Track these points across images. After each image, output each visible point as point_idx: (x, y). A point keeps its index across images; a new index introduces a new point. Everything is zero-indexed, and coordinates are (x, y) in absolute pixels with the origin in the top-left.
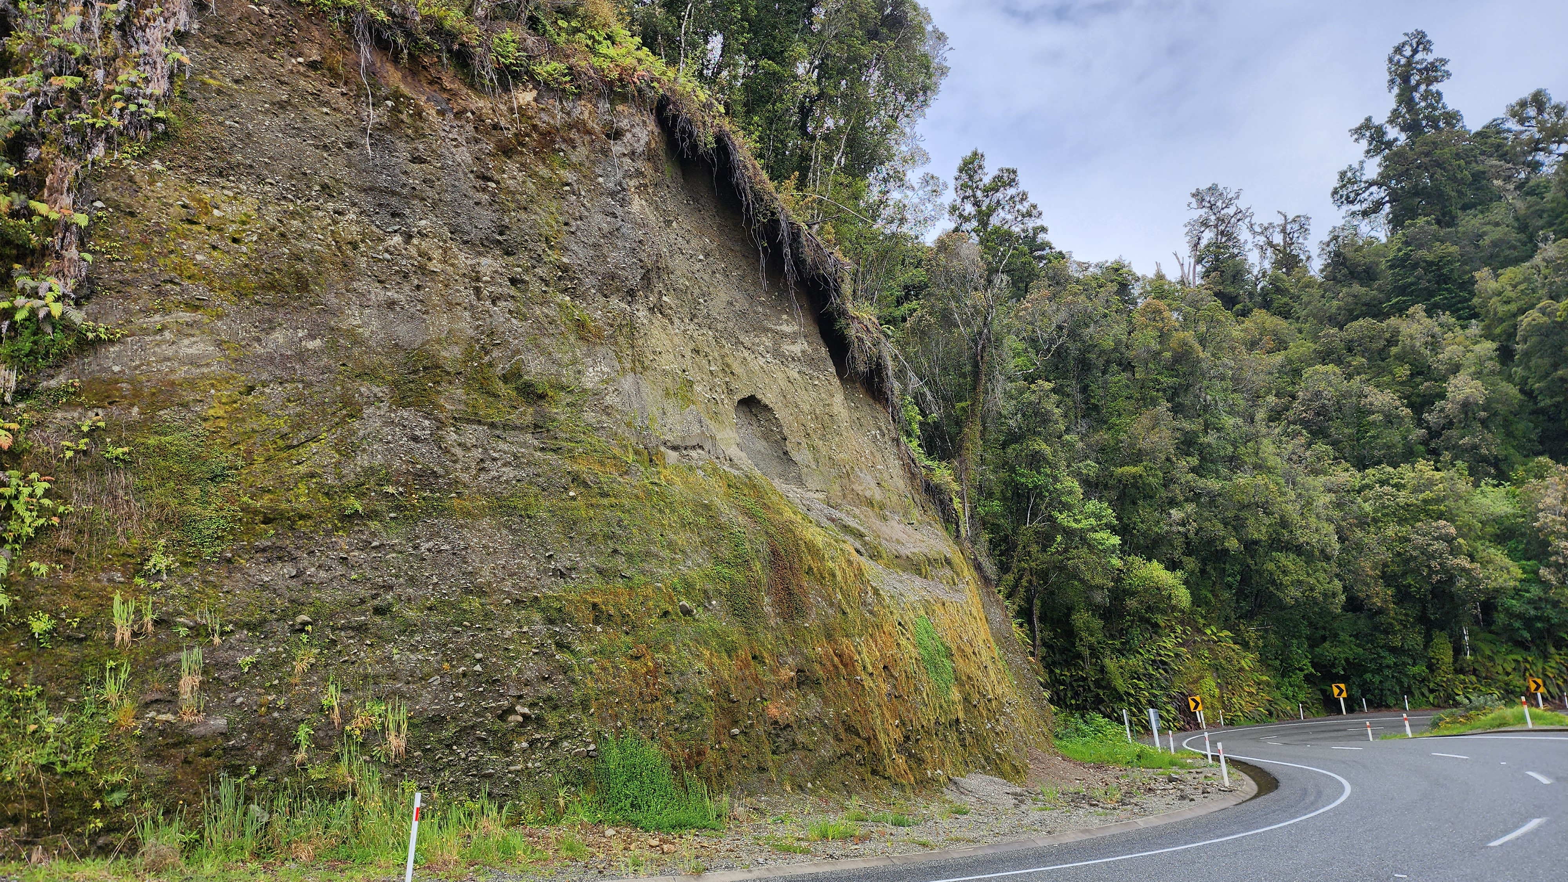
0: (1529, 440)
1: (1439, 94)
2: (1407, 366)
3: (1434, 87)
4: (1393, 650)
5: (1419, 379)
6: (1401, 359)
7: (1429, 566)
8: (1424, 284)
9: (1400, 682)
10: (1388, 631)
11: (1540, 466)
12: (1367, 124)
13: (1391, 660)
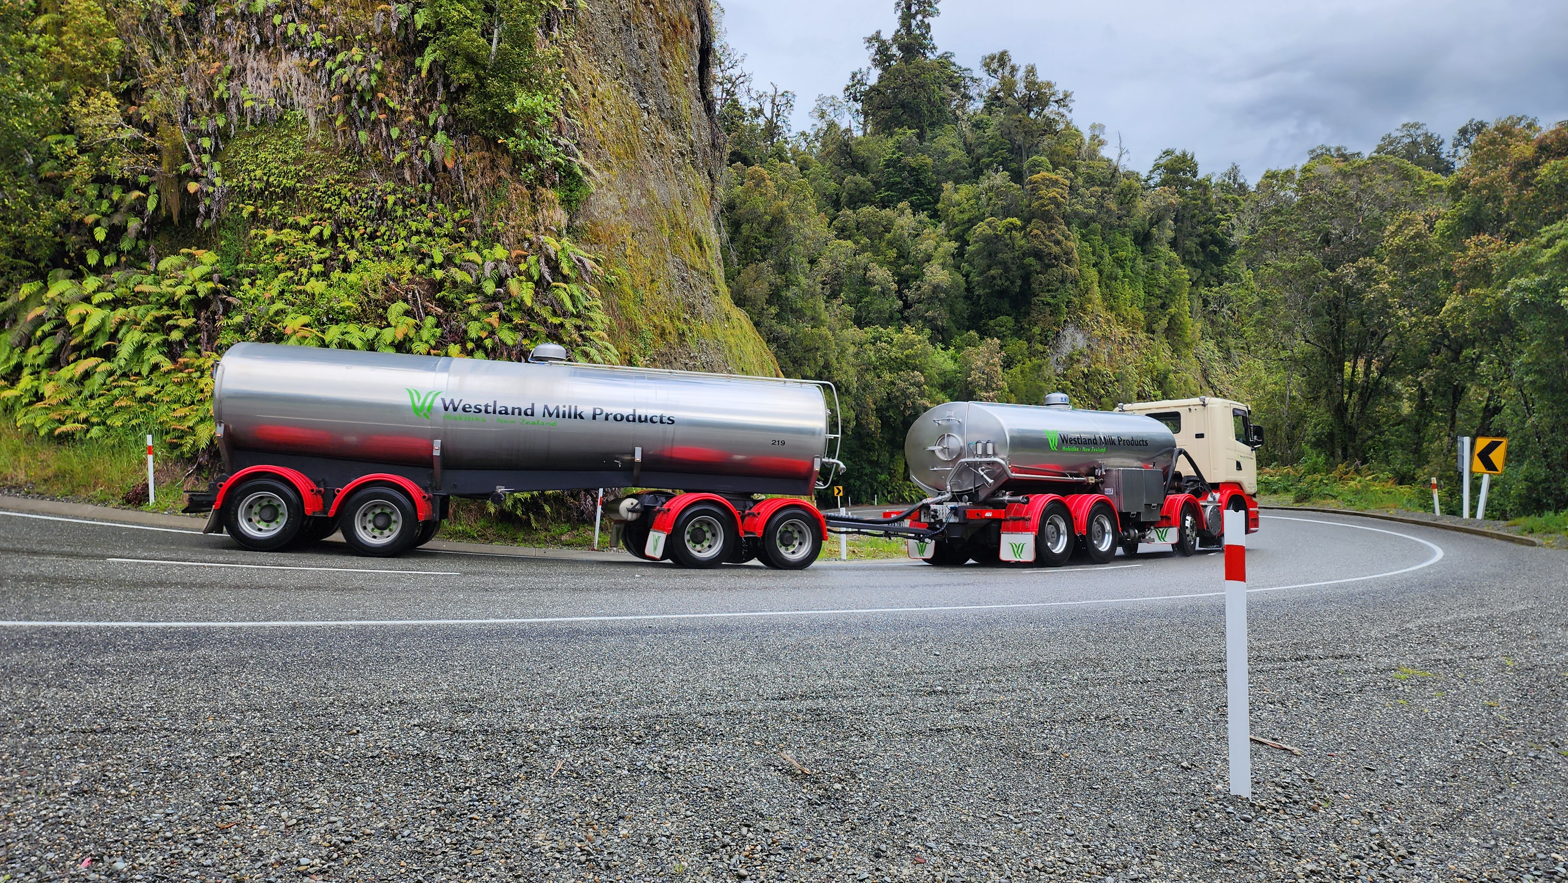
0: (963, 318)
1: (928, 26)
2: (895, 250)
3: (926, 21)
4: (872, 463)
5: (901, 261)
6: (890, 244)
7: (905, 404)
8: (907, 185)
9: (872, 487)
10: (871, 449)
11: (971, 337)
12: (877, 37)
13: (868, 470)
